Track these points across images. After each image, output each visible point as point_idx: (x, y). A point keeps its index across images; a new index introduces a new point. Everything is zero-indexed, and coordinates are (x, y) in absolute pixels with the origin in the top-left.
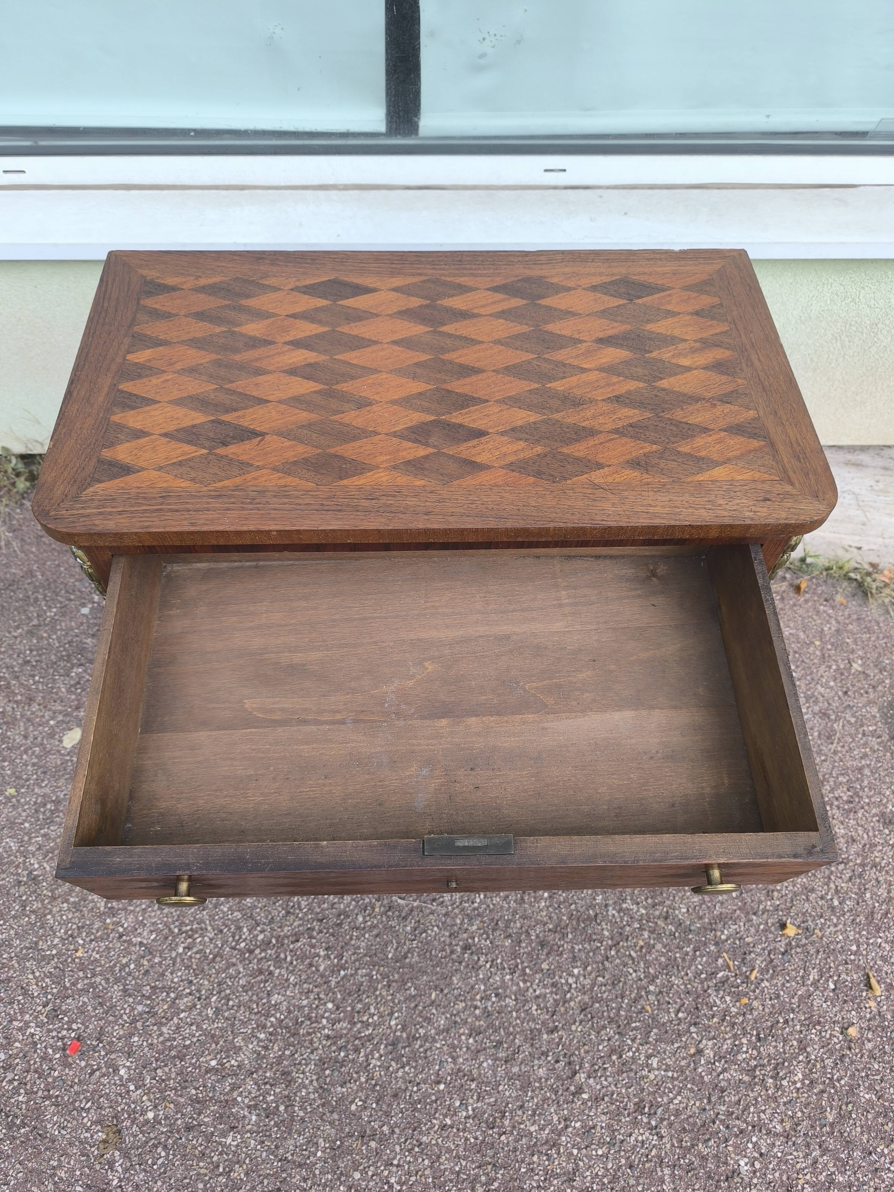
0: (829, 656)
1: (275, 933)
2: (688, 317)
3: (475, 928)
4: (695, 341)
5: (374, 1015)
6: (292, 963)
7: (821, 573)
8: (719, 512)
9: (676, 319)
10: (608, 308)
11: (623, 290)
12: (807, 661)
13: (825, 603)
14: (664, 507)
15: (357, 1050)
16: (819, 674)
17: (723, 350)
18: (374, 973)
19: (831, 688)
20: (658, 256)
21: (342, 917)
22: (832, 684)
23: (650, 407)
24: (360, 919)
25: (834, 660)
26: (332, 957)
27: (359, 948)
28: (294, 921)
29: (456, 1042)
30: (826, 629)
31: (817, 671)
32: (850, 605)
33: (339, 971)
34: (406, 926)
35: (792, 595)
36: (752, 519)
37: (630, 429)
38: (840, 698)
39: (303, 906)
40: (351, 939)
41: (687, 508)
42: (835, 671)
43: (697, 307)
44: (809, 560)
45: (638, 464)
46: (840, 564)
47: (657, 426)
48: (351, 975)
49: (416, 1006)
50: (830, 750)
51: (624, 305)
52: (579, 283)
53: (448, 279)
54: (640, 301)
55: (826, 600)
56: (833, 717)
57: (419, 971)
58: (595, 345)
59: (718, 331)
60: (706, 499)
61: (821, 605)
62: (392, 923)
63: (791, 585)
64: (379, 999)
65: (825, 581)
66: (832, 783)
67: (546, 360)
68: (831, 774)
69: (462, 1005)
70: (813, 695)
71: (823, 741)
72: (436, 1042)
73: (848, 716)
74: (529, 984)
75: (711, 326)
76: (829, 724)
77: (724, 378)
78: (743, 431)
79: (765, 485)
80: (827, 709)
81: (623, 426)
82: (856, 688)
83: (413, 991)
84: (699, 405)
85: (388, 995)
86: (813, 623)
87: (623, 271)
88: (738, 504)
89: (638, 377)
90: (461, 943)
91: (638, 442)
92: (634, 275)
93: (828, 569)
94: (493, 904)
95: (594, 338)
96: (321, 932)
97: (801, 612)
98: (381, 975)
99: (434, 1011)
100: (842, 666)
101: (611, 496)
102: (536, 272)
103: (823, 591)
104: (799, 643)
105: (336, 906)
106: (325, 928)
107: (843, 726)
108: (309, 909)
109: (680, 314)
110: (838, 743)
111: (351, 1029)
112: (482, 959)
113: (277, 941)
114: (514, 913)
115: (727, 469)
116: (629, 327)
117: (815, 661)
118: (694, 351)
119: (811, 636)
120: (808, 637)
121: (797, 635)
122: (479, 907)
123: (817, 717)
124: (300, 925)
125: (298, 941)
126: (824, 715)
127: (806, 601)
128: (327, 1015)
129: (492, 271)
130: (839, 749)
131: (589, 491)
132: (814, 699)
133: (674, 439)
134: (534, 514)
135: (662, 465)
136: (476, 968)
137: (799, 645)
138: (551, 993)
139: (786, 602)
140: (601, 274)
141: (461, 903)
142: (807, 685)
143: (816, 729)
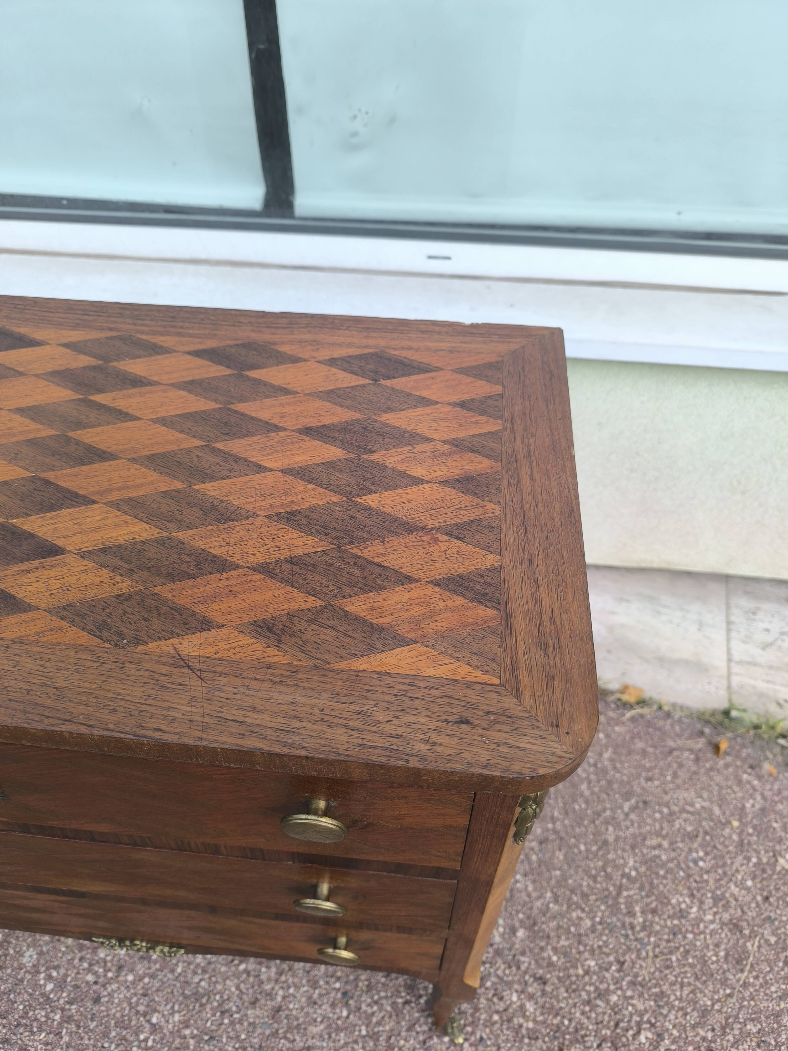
0: (749, 844)
2: (449, 408)
4: (445, 442)
7: (748, 732)
8: (369, 736)
9: (428, 410)
10: (339, 389)
11: (371, 367)
12: (720, 847)
13: (749, 771)
14: (275, 714)
16: (734, 868)
17: (480, 458)
19: (748, 889)
20: (437, 329)
22: (749, 883)
23: (335, 534)
25: (755, 850)
30: (748, 805)
31: (732, 863)
32: (781, 777)
35: (709, 755)
36: (423, 759)
37: (286, 566)
38: (758, 905)
41: (315, 722)
42: (755, 865)
43: (466, 397)
44: (734, 713)
45: (270, 630)
46: (771, 723)
47: (331, 565)
50: (738, 981)
51: (363, 386)
52: (314, 354)
53: (144, 337)
54: (388, 383)
55: (752, 767)
56: (747, 932)
58: (297, 435)
59: (483, 431)
60: (356, 708)
61: (745, 772)
63: (710, 743)
65: (752, 743)
66: (737, 1032)
67: (215, 451)
68: (737, 1017)
70: (723, 897)
71: (730, 966)
73: (767, 932)
75: (476, 423)
76: (741, 942)
77: (467, 499)
78: (466, 588)
79: (469, 692)
80: (740, 919)
81: (278, 560)
82: (781, 894)
84: (411, 537)
86: (733, 796)
87: (382, 343)
88: (408, 725)
89: (337, 486)
91: (289, 588)
92: (395, 349)
93: (757, 727)
95: (299, 426)
97: (718, 779)
100: (765, 860)
101: (196, 682)
102: (266, 336)
103: (749, 755)
104: (712, 820)
107: (759, 947)
109: (437, 403)
110: (750, 972)
115: (414, 653)
116: (356, 415)
117: (731, 848)
118: (436, 455)
119: (728, 813)
120: (724, 813)
121: (711, 810)
123: (726, 929)
126: (735, 926)
127: (727, 766)
129: (207, 331)
130: (751, 980)
131: (164, 669)
132: (724, 902)
133: (347, 590)
134: (49, 703)
135: (308, 636)
137: (712, 824)
139: (701, 764)
140: (350, 345)
142: (717, 881)
143: (723, 947)
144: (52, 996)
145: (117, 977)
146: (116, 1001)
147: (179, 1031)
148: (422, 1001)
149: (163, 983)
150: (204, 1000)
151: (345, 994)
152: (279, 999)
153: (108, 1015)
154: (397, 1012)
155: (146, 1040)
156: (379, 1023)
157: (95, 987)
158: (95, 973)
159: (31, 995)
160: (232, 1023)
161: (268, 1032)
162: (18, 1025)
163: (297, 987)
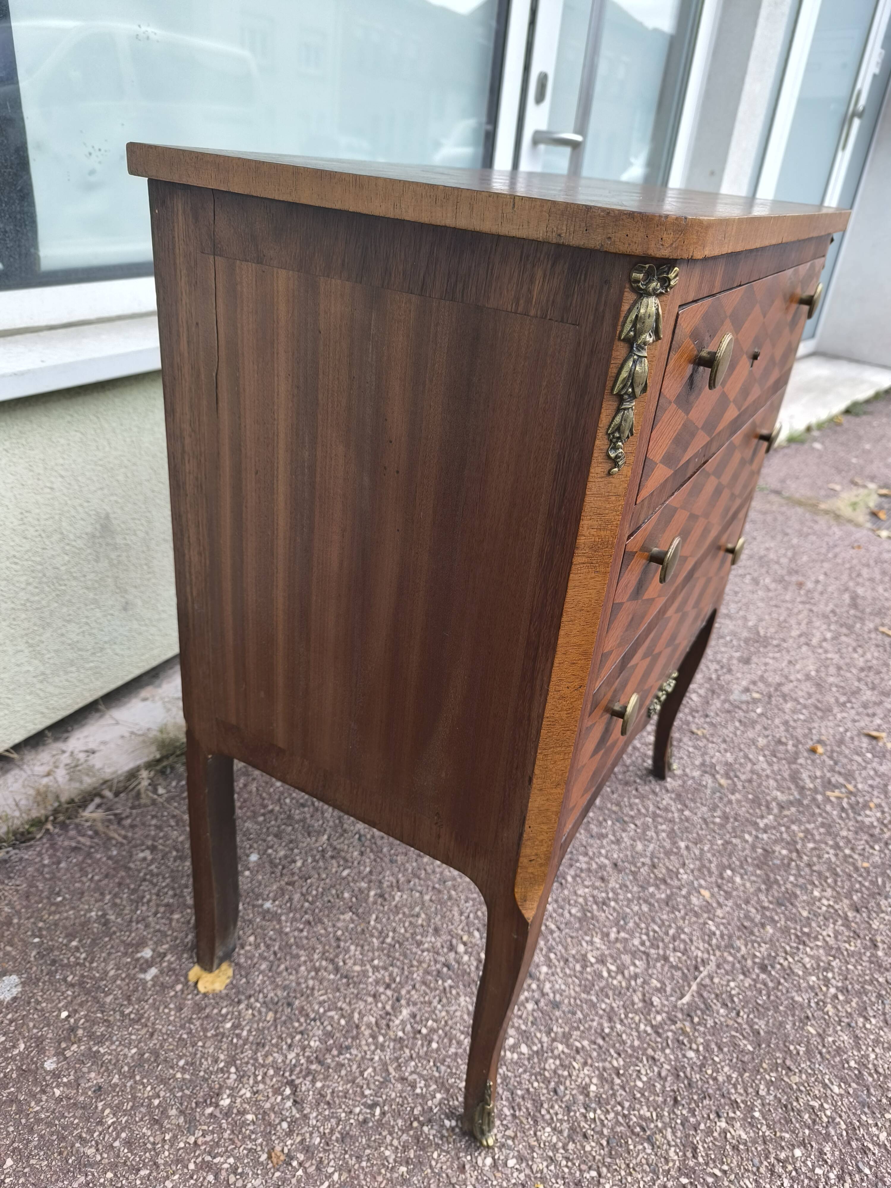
1: (672, 1173)
3: (743, 948)
5: (822, 1105)
6: (725, 1172)
15: (865, 1151)
18: (767, 1077)
21: (682, 1074)
24: (691, 1054)
26: (731, 1115)
27: (729, 1077)
28: (665, 1137)
29: (872, 1037)
33: (753, 1117)
34: (718, 1013)
39: (648, 1114)
40: (715, 1079)
48: (763, 1105)
49: (820, 1053)
57: (779, 1029)
62: (710, 1023)
64: (802, 1088)
69: (829, 1007)
72: (868, 1055)
74: (820, 937)
83: (802, 1049)
85: (800, 1077)
90: (757, 971)
94: (723, 918)
96: (692, 1112)
98: (772, 1071)
99: (830, 1039)
105: (663, 1074)
106: (690, 1104)
108: (655, 1110)
111: (835, 1143)
112: (782, 961)
113: (687, 1176)
114: (739, 907)
122: (722, 932)
124: (674, 1133)
125: (695, 1149)
128: (809, 1164)
136: (789, 972)
138: (834, 924)
141: (710, 945)
144: (535, 1048)
145: (538, 980)
146: (563, 987)
147: (609, 942)
148: (638, 781)
149: (560, 942)
150: (589, 914)
151: (617, 821)
152: (607, 862)
153: (575, 999)
154: (642, 797)
155: (609, 971)
156: (647, 810)
157: (542, 1003)
158: (527, 1000)
159: (525, 1071)
160: (616, 901)
161: (631, 877)
162: (555, 1092)
163: (602, 847)
